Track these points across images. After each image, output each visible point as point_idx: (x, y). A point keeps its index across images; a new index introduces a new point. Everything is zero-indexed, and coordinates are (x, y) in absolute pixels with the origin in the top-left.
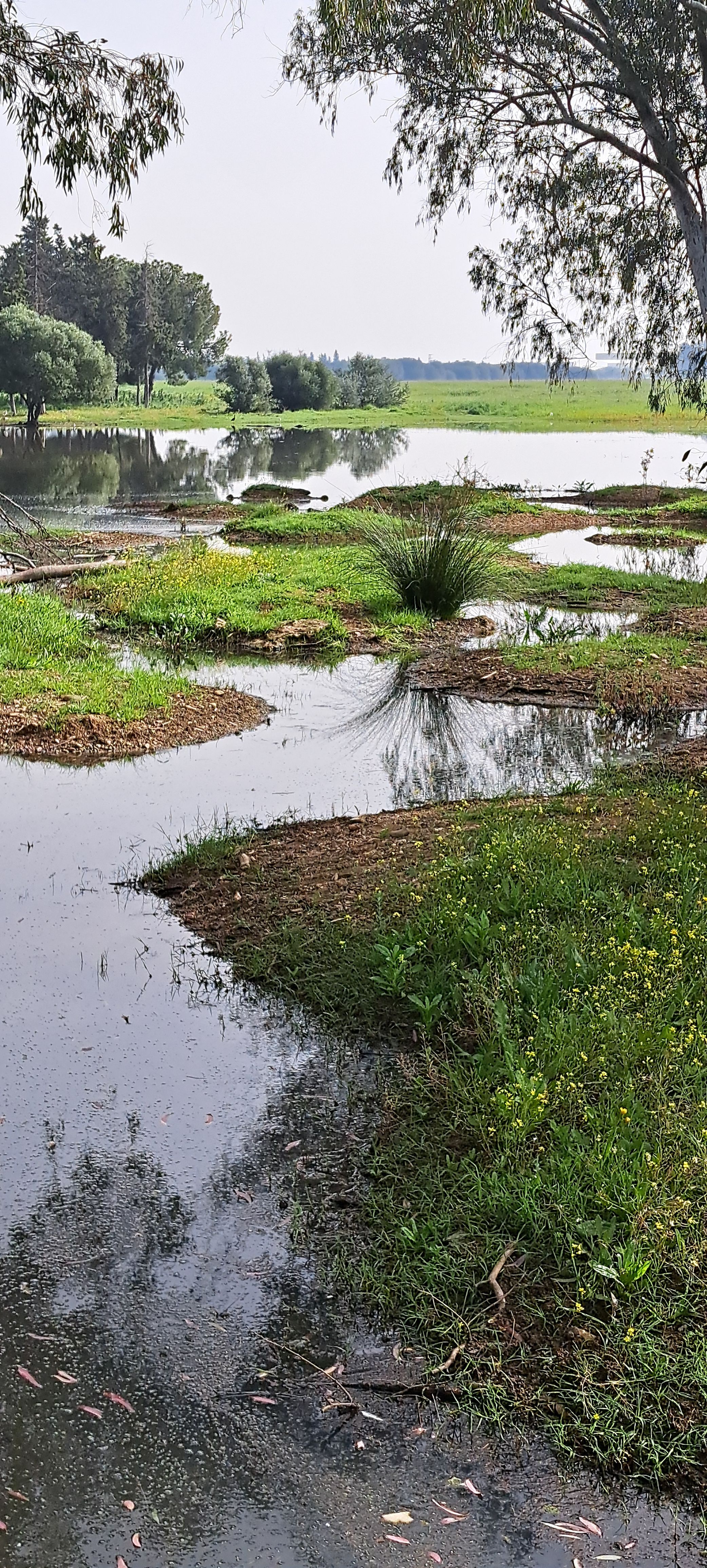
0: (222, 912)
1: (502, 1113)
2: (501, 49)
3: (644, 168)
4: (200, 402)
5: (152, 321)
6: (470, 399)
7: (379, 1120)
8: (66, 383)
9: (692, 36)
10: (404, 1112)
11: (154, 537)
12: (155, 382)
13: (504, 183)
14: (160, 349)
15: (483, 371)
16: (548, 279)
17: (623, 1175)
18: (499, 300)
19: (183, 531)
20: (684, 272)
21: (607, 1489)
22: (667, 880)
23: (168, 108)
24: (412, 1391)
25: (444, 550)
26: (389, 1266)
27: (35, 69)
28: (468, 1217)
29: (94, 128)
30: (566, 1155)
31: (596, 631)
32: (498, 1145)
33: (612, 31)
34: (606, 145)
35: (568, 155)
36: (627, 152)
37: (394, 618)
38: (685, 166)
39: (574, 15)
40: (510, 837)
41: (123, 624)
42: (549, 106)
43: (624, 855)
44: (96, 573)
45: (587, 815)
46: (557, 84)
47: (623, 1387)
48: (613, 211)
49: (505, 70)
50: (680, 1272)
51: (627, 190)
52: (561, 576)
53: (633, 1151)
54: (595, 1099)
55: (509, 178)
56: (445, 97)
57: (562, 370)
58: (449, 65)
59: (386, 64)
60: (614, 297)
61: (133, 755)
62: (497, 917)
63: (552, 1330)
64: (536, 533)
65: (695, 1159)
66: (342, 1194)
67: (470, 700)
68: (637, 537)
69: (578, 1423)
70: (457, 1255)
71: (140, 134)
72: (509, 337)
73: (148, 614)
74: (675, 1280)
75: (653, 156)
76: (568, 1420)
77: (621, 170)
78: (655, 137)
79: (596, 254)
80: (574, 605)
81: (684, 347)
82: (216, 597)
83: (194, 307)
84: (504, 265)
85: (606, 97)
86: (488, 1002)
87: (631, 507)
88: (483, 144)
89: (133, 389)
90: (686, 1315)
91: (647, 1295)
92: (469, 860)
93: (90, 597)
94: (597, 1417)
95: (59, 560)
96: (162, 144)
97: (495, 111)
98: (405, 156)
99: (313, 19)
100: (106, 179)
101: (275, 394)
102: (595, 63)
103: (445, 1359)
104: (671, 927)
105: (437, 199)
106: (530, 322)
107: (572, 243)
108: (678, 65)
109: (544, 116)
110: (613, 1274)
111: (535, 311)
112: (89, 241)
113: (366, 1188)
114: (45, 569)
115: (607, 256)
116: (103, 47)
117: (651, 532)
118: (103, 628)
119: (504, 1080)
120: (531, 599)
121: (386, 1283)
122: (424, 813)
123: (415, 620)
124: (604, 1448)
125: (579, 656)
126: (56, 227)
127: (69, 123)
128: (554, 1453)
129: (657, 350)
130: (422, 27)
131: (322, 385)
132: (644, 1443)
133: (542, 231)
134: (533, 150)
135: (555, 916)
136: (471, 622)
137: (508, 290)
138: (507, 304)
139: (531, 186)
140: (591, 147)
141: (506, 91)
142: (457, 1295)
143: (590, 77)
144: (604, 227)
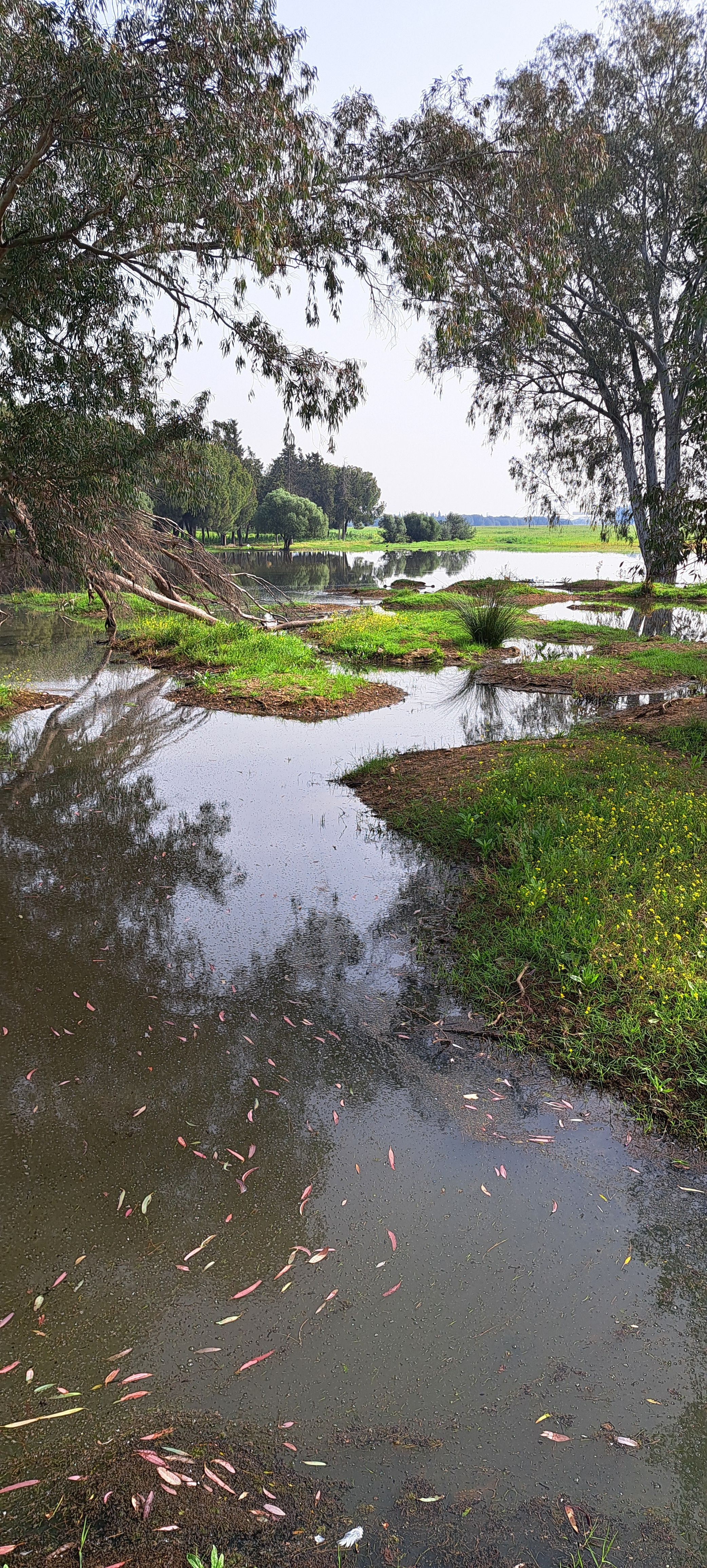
0: (381, 795)
1: (523, 898)
2: (528, 354)
3: (601, 415)
4: (370, 538)
5: (347, 496)
6: (508, 535)
7: (459, 900)
8: (303, 528)
9: (627, 345)
10: (473, 897)
11: (347, 606)
12: (348, 528)
13: (528, 424)
14: (350, 511)
15: (515, 521)
16: (549, 473)
17: (585, 931)
18: (524, 484)
19: (361, 603)
20: (620, 469)
21: (576, 1086)
22: (609, 782)
23: (357, 386)
24: (477, 1035)
25: (494, 614)
26: (466, 973)
27: (292, 368)
28: (506, 950)
29: (321, 398)
30: (556, 920)
31: (571, 655)
32: (521, 914)
33: (585, 344)
34: (581, 403)
35: (561, 409)
36: (591, 406)
37: (468, 648)
38: (622, 414)
39: (566, 335)
40: (528, 760)
41: (332, 651)
42: (552, 383)
43: (587, 769)
44: (318, 625)
45: (568, 749)
46: (556, 372)
47: (585, 1036)
48: (584, 438)
49: (530, 364)
50: (614, 979)
51: (591, 427)
52: (555, 626)
53: (591, 919)
54: (570, 893)
55: (530, 421)
56: (498, 379)
57: (555, 520)
58: (501, 362)
59: (468, 362)
60: (583, 483)
61: (337, 717)
62: (521, 800)
63: (548, 1007)
64: (541, 604)
65: (623, 924)
66: (442, 936)
67: (506, 689)
68: (594, 606)
69: (561, 1053)
70: (500, 968)
71: (344, 401)
72: (529, 503)
73: (344, 646)
74: (610, 983)
75: (605, 409)
76: (556, 1051)
77: (589, 416)
78: (607, 399)
79: (574, 460)
80: (562, 641)
81: (619, 508)
82: (379, 637)
83: (368, 490)
84: (527, 466)
85: (582, 378)
86: (516, 843)
87: (591, 591)
88: (517, 403)
89: (337, 531)
90: (616, 1001)
91: (597, 991)
92: (507, 771)
93: (315, 637)
94: (571, 1050)
95: (300, 618)
96: (355, 405)
97: (524, 386)
98: (477, 410)
99: (431, 340)
100: (327, 424)
101: (408, 533)
102: (576, 361)
103: (494, 1019)
104: (612, 807)
105: (493, 432)
106: (540, 496)
107: (561, 455)
108: (619, 361)
109: (549, 389)
110: (580, 980)
111: (542, 490)
112: (316, 456)
113: (453, 934)
114: (293, 622)
115: (580, 461)
116: (326, 355)
117: (601, 604)
118: (322, 652)
119: (524, 882)
120: (538, 638)
121: (464, 981)
122: (483, 747)
123: (479, 649)
124: (574, 1066)
125: (563, 668)
126: (299, 449)
127: (308, 395)
128: (549, 1068)
129: (605, 510)
130: (487, 343)
131: (432, 529)
132: (595, 1065)
133: (547, 448)
134: (543, 406)
135: (551, 799)
136: (508, 650)
137: (529, 479)
138: (528, 486)
139: (541, 425)
140: (573, 404)
141: (530, 376)
142: (501, 989)
143: (574, 368)
144: (579, 446)
